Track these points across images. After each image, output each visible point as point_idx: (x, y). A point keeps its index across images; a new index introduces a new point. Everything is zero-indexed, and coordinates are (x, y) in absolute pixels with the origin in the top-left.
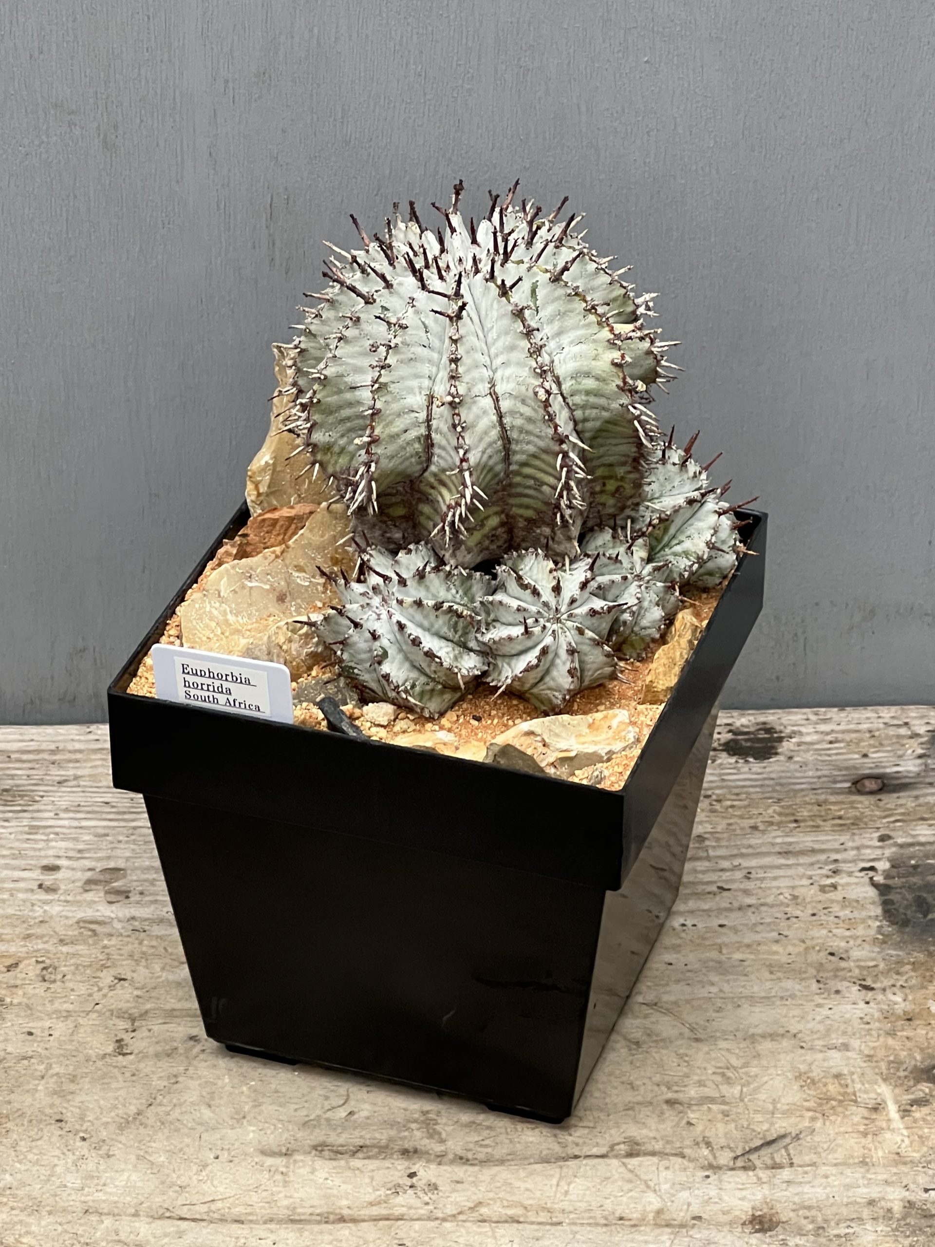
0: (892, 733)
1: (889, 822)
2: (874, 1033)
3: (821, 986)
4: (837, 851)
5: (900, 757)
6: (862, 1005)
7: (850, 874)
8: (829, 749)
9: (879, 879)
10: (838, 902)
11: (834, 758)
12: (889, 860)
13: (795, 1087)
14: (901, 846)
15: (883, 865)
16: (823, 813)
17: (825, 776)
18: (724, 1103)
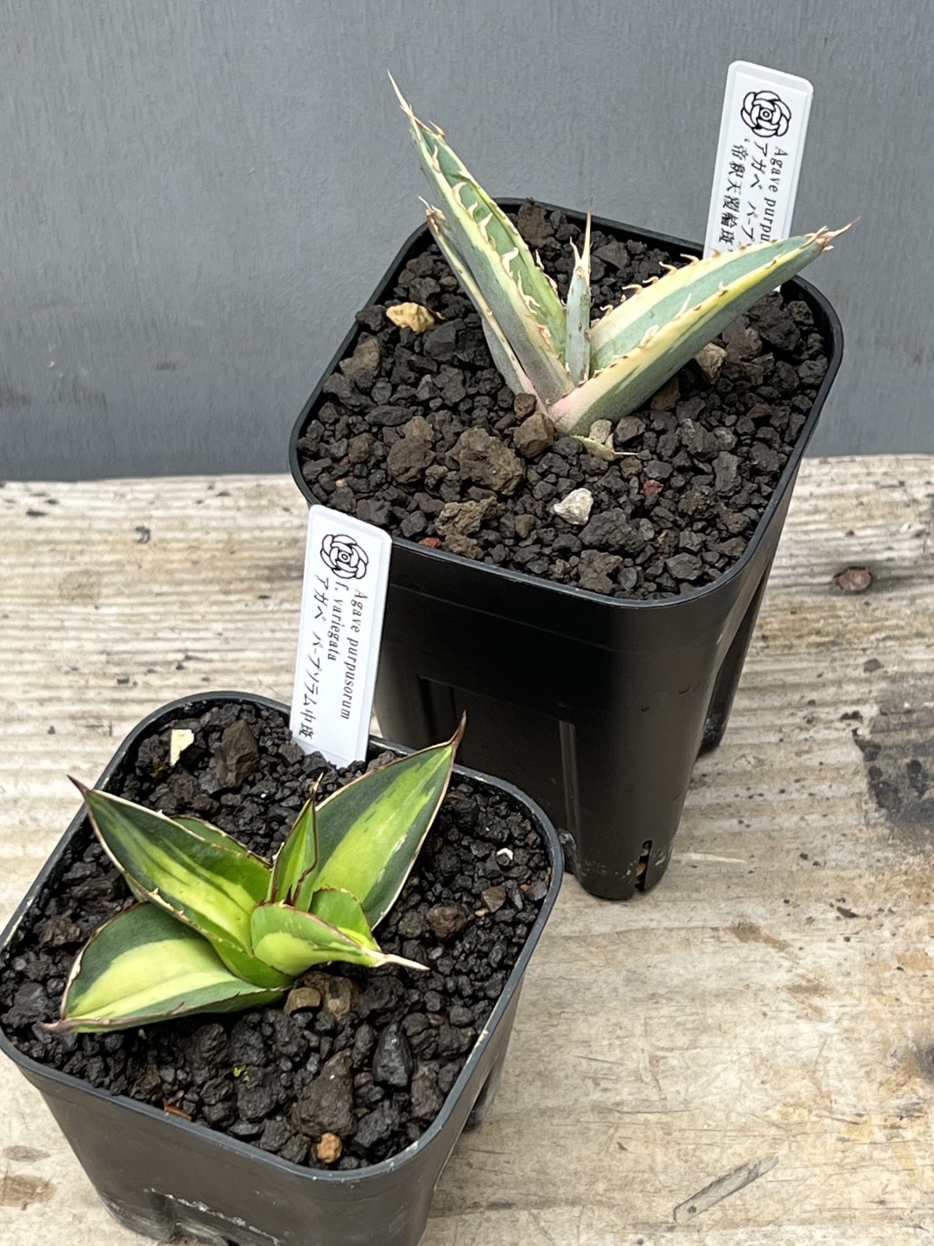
0: (883, 498)
1: (878, 640)
2: (856, 993)
3: (790, 909)
4: (813, 687)
5: (893, 534)
6: (840, 943)
7: (828, 724)
8: (807, 523)
9: (864, 732)
10: (812, 770)
11: (813, 536)
12: (877, 702)
13: (755, 1084)
14: (893, 679)
15: (869, 711)
16: (797, 625)
17: (801, 566)
18: (666, 1113)
